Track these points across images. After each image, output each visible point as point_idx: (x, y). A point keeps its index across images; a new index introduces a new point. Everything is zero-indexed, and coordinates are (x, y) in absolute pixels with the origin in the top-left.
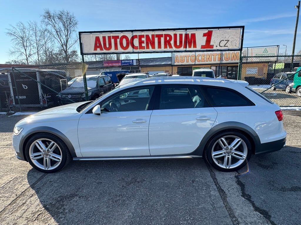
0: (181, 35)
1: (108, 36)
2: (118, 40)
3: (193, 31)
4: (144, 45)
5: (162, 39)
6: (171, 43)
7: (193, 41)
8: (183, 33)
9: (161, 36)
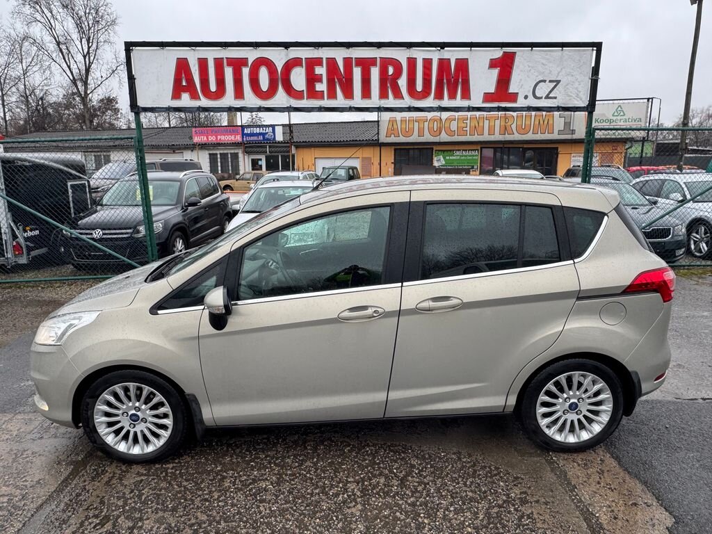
0: (427, 63)
1: (215, 59)
2: (246, 71)
3: (461, 53)
4: (321, 87)
5: (375, 73)
6: (400, 85)
7: (460, 80)
8: (435, 55)
9: (372, 62)
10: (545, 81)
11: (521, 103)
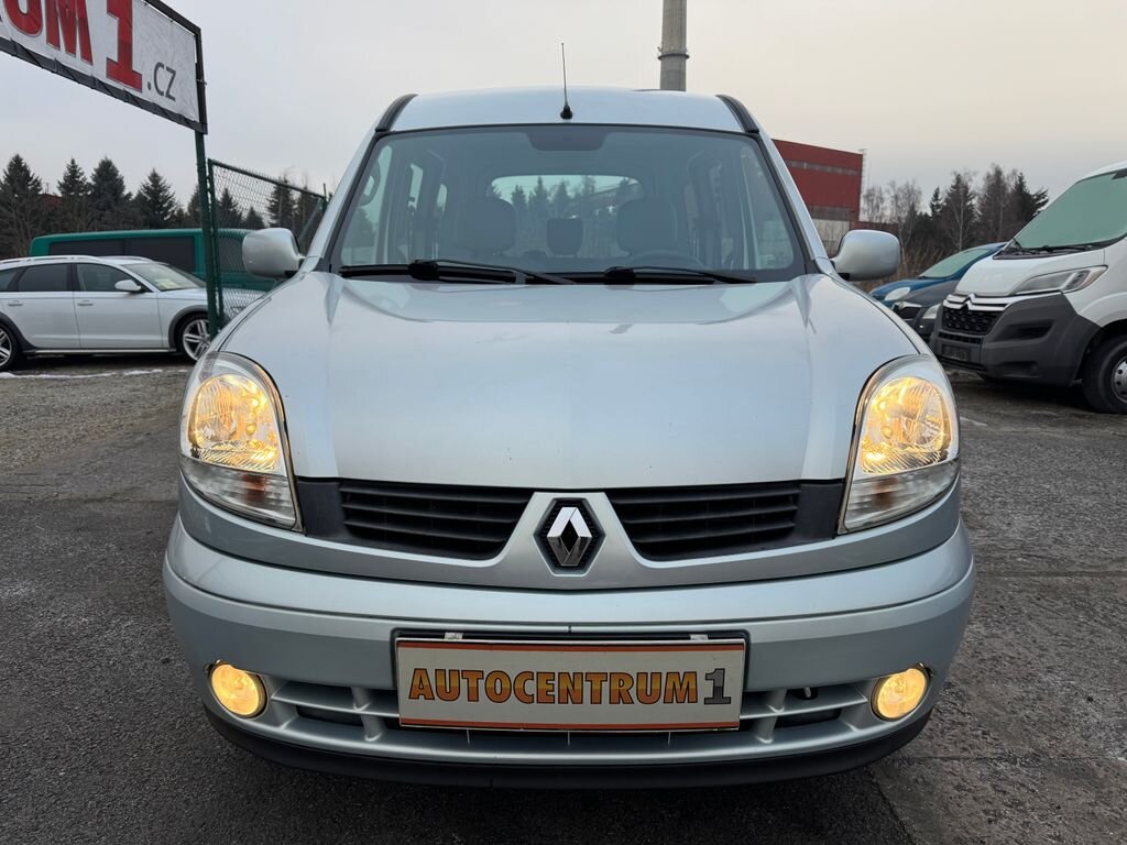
7: (77, 17)
10: (163, 67)
11: (147, 95)
